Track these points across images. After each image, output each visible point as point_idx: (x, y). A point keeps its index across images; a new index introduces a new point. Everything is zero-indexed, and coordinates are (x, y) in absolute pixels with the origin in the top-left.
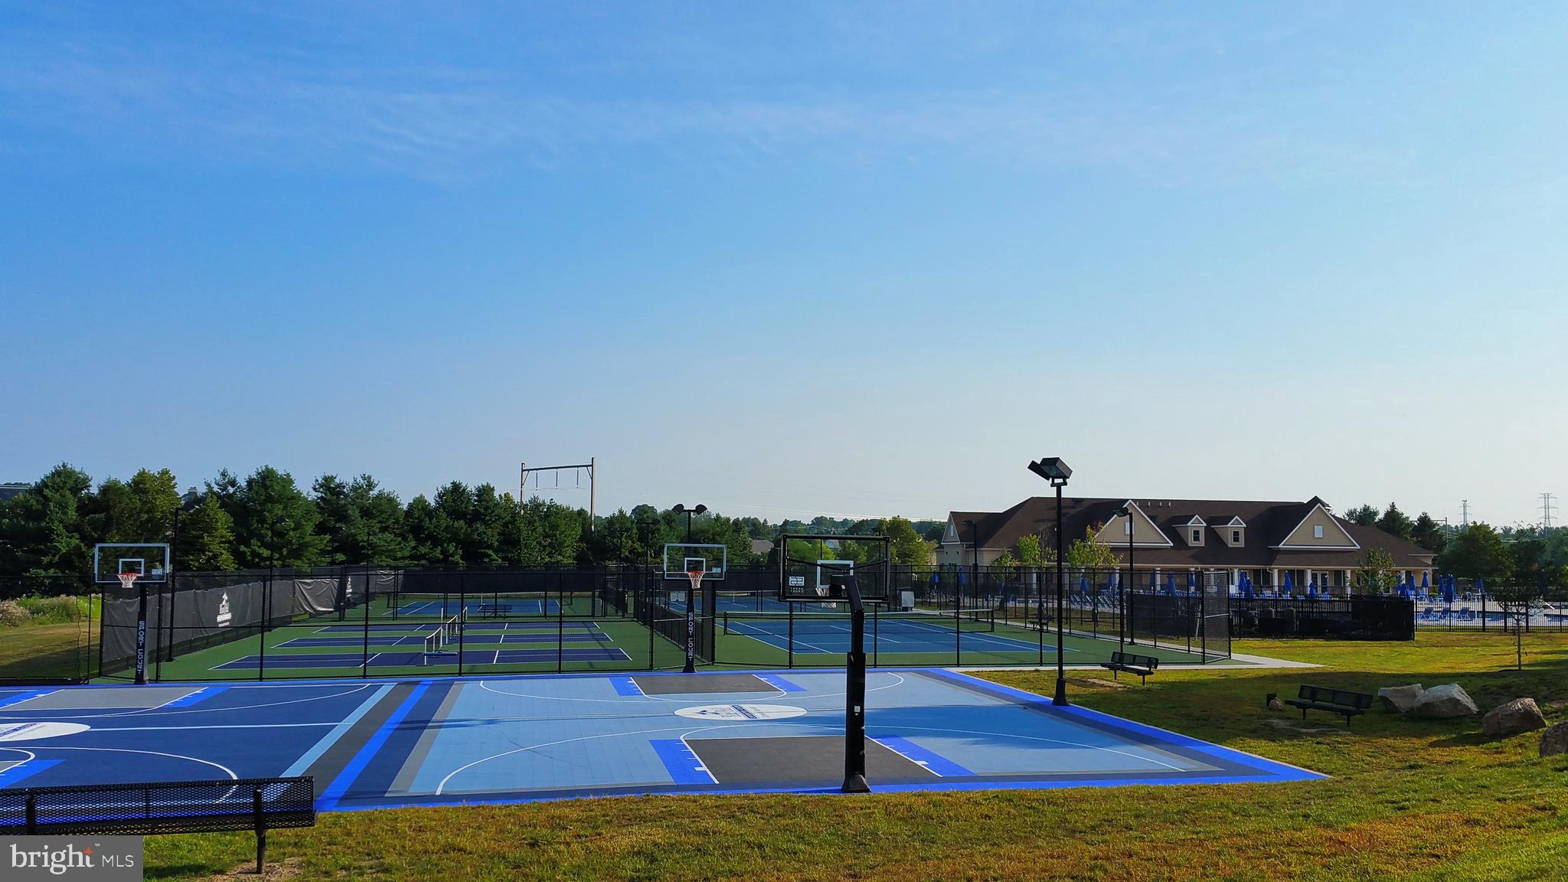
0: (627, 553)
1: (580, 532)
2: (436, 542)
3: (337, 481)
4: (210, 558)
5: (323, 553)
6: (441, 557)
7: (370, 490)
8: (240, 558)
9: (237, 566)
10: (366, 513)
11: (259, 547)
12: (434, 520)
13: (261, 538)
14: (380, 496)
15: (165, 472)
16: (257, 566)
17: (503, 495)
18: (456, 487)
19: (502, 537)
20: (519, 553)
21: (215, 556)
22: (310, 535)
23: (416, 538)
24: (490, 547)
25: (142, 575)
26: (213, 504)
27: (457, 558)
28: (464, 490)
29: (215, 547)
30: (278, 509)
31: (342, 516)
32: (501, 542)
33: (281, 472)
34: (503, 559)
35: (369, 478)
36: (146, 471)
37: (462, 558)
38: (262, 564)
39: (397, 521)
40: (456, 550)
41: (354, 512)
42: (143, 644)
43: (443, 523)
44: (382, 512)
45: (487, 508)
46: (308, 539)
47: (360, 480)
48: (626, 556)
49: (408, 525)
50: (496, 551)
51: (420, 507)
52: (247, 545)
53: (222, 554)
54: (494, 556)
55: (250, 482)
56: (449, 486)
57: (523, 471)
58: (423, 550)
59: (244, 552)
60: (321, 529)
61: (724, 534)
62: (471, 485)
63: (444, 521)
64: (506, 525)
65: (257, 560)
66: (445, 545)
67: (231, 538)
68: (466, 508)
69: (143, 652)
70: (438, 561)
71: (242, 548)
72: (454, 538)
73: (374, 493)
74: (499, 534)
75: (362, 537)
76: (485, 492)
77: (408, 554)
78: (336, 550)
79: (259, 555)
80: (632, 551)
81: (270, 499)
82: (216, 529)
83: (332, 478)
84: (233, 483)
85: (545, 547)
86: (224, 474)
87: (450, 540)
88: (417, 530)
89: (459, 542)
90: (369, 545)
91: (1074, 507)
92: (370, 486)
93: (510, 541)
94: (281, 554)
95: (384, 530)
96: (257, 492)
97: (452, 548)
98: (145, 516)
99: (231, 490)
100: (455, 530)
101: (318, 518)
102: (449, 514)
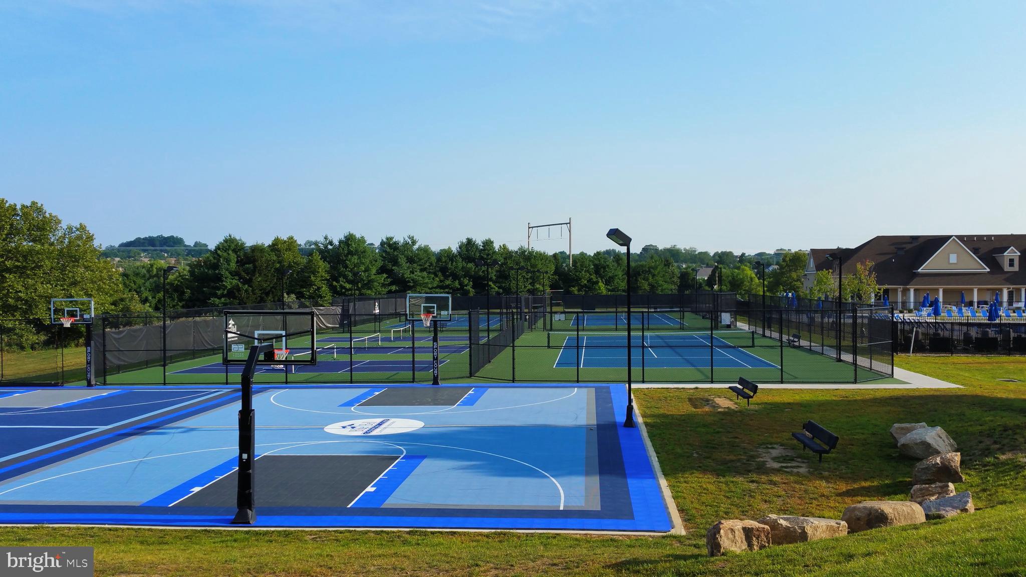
0: (586, 282)
1: (553, 268)
2: (455, 277)
3: (394, 240)
4: (316, 290)
5: (383, 285)
6: (459, 287)
7: (414, 245)
8: (333, 289)
9: (331, 294)
10: (411, 260)
11: (344, 283)
12: (454, 263)
13: (345, 277)
14: (420, 249)
15: (291, 238)
16: (344, 294)
17: (502, 246)
18: (469, 241)
19: (498, 273)
20: (510, 284)
21: (319, 288)
22: (374, 274)
23: (444, 274)
24: (491, 280)
25: (78, 318)
26: (317, 257)
27: (469, 288)
28: (474, 243)
29: (318, 283)
30: (355, 259)
31: (395, 262)
32: (498, 277)
33: (358, 236)
34: (499, 288)
35: (413, 237)
36: (279, 237)
37: (473, 287)
38: (347, 293)
39: (431, 264)
40: (469, 282)
41: (402, 260)
42: (90, 361)
43: (460, 265)
44: (420, 259)
45: (488, 255)
46: (373, 277)
47: (407, 238)
48: (585, 284)
49: (438, 267)
50: (494, 282)
51: (446, 255)
52: (338, 282)
53: (322, 287)
54: (493, 286)
55: (340, 242)
56: (465, 241)
57: (529, 228)
58: (448, 282)
59: (336, 286)
60: (382, 270)
61: (657, 268)
62: (479, 240)
63: (461, 264)
64: (502, 265)
65: (343, 290)
66: (462, 279)
67: (328, 278)
68: (475, 254)
69: (90, 366)
70: (458, 289)
71: (335, 283)
72: (467, 274)
73: (416, 247)
74: (497, 271)
75: (407, 275)
76: (488, 243)
77: (435, 285)
78: (391, 284)
79: (344, 288)
80: (590, 280)
81: (350, 253)
82: (318, 272)
83: (391, 238)
84: (331, 243)
85: (527, 279)
86: (326, 238)
87: (465, 276)
88: (444, 270)
89: (470, 277)
90: (412, 280)
91: (911, 243)
92: (414, 242)
93: (503, 276)
94: (358, 286)
95: (422, 270)
96: (343, 249)
97: (466, 281)
98: (278, 265)
99: (330, 247)
100: (468, 269)
101: (380, 263)
102: (463, 259)
